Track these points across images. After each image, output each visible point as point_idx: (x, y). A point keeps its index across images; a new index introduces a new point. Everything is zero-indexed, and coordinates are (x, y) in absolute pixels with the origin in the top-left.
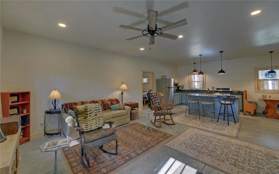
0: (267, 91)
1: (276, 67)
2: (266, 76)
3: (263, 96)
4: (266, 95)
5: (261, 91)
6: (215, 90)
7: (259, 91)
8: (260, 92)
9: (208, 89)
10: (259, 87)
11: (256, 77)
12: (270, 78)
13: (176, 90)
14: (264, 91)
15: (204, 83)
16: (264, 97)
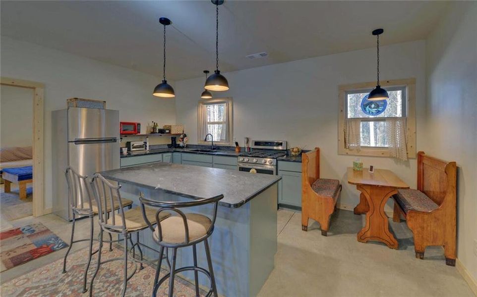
0: (365, 150)
1: (388, 82)
2: (365, 109)
3: (355, 164)
4: (361, 164)
5: (351, 150)
6: (252, 145)
7: (347, 151)
8: (349, 152)
9: (237, 144)
10: (347, 140)
11: (342, 111)
12: (372, 114)
13: (168, 145)
14: (359, 149)
15: (229, 125)
16: (356, 169)
